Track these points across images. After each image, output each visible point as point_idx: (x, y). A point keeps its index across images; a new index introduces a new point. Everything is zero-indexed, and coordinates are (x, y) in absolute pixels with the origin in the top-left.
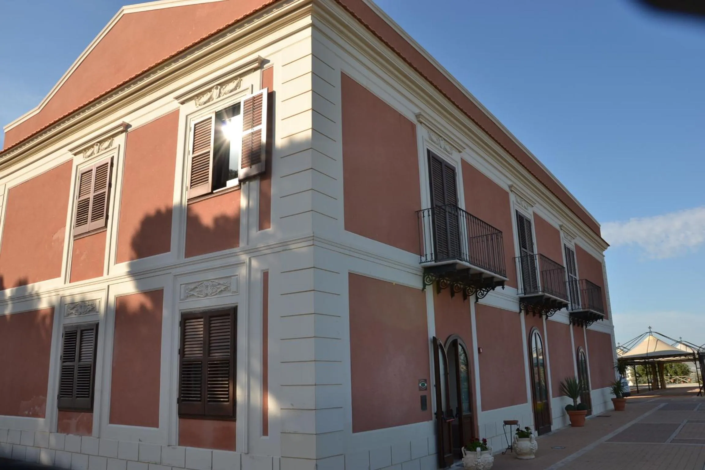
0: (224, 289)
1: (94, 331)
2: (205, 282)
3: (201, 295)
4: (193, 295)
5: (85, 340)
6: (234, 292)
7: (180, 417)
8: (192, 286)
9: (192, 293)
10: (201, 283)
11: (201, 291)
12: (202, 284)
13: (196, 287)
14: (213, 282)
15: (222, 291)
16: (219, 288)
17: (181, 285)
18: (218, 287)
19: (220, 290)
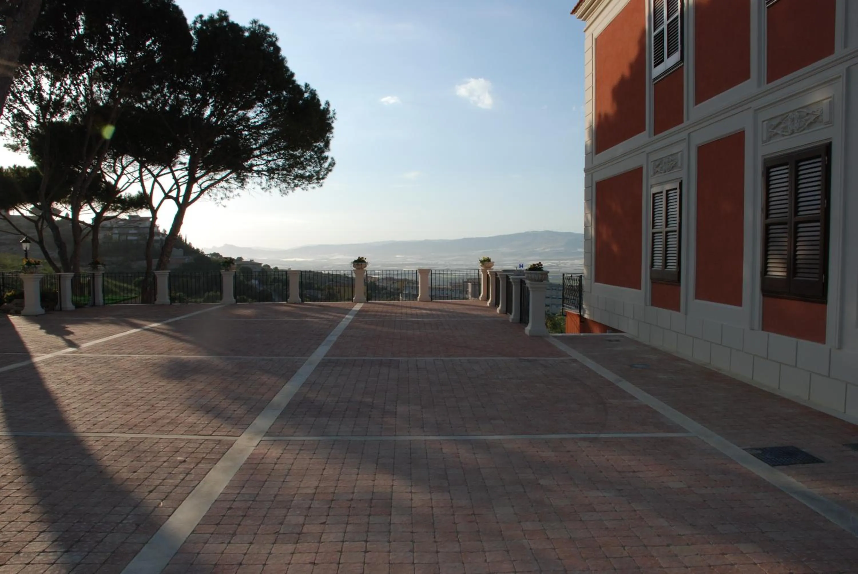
0: (814, 120)
1: (678, 190)
2: (790, 114)
3: (786, 132)
4: (777, 134)
5: (672, 201)
6: (827, 123)
7: (763, 295)
8: (775, 122)
9: (775, 131)
10: (785, 116)
11: (785, 128)
12: (787, 116)
13: (780, 123)
14: (801, 111)
15: (811, 123)
16: (807, 120)
17: (764, 121)
18: (807, 118)
19: (809, 122)
